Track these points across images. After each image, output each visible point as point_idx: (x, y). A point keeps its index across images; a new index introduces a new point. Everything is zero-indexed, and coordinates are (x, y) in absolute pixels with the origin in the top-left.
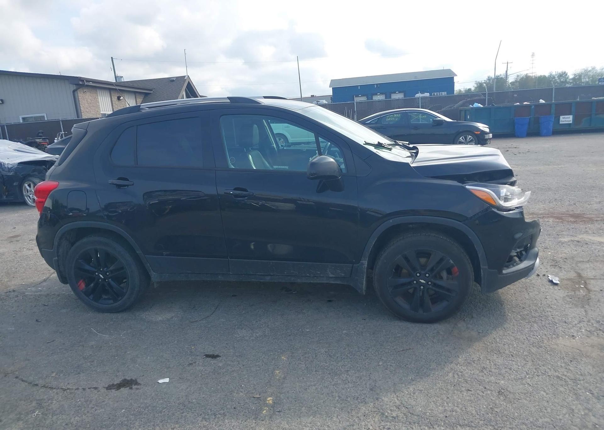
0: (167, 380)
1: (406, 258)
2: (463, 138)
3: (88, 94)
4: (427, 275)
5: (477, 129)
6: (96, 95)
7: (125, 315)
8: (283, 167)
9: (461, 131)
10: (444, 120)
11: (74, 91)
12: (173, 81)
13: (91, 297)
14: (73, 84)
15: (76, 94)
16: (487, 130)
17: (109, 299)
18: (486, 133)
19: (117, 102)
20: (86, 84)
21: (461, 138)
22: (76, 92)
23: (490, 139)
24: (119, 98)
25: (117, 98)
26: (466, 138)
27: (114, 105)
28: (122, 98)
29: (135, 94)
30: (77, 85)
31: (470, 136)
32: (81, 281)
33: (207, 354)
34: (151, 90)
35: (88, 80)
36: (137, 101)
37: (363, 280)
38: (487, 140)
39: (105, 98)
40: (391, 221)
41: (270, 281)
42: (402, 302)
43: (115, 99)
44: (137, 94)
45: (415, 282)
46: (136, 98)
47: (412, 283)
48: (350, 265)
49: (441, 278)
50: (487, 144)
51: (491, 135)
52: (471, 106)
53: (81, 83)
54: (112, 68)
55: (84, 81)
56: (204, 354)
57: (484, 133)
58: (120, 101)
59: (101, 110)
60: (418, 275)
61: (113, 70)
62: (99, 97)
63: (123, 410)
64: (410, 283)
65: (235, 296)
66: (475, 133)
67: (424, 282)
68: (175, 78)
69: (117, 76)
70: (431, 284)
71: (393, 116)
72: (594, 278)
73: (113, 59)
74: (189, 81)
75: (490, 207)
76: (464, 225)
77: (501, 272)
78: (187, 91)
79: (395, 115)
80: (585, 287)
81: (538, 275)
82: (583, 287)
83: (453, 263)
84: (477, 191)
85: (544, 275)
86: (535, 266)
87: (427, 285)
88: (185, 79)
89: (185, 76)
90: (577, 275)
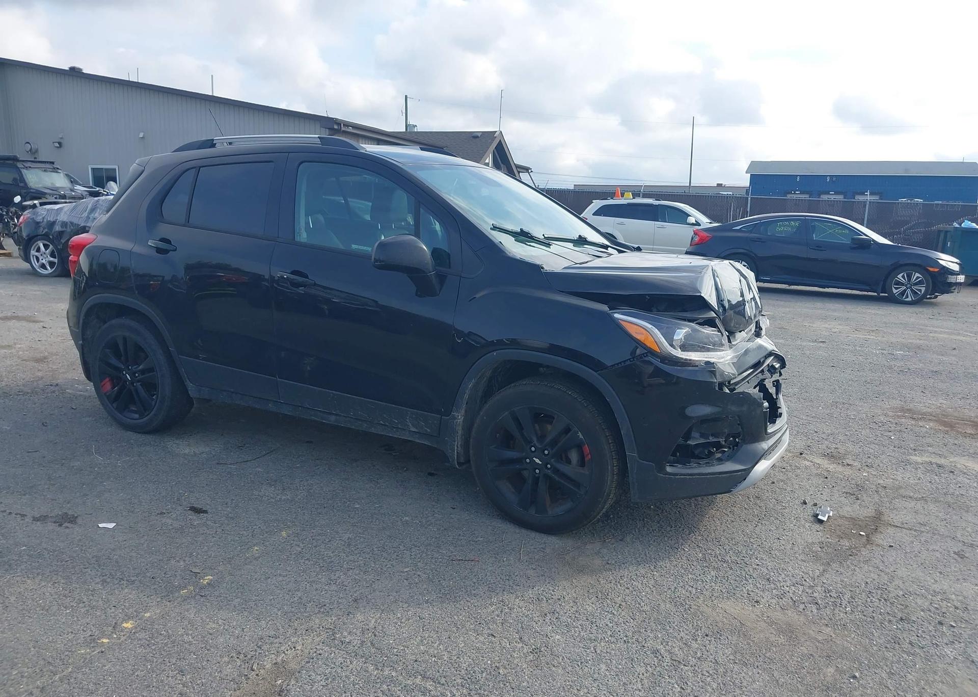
0: (111, 526)
1: (517, 420)
2: (903, 277)
4: (546, 452)
5: (935, 263)
7: (149, 438)
8: (365, 248)
9: (901, 263)
10: (873, 240)
12: (477, 137)
13: (115, 405)
14: (326, 128)
16: (956, 268)
17: (135, 412)
18: (953, 273)
20: (343, 129)
21: (900, 276)
23: (960, 284)
26: (909, 277)
30: (332, 129)
31: (917, 275)
32: (108, 379)
33: (195, 506)
35: (347, 124)
37: (453, 443)
38: (951, 285)
40: (495, 354)
41: (336, 424)
42: (507, 490)
45: (528, 460)
47: (524, 461)
48: (438, 416)
49: (569, 461)
50: (952, 292)
51: (961, 278)
52: (956, 225)
53: (336, 127)
54: (404, 111)
55: (341, 124)
56: (189, 505)
57: (946, 271)
60: (533, 449)
61: (404, 115)
63: (24, 548)
64: (520, 461)
65: (311, 442)
66: (928, 270)
67: (540, 463)
68: (481, 133)
69: (408, 123)
70: (550, 468)
71: (789, 224)
72: (900, 526)
73: (408, 99)
74: (500, 140)
75: (648, 354)
76: (600, 377)
77: (662, 469)
78: (497, 154)
79: (793, 222)
80: (867, 536)
81: (805, 503)
82: (863, 535)
83: (582, 437)
84: (629, 324)
85: (815, 505)
86: (750, 474)
87: (545, 469)
88: (495, 136)
89: (496, 132)
90: (874, 515)
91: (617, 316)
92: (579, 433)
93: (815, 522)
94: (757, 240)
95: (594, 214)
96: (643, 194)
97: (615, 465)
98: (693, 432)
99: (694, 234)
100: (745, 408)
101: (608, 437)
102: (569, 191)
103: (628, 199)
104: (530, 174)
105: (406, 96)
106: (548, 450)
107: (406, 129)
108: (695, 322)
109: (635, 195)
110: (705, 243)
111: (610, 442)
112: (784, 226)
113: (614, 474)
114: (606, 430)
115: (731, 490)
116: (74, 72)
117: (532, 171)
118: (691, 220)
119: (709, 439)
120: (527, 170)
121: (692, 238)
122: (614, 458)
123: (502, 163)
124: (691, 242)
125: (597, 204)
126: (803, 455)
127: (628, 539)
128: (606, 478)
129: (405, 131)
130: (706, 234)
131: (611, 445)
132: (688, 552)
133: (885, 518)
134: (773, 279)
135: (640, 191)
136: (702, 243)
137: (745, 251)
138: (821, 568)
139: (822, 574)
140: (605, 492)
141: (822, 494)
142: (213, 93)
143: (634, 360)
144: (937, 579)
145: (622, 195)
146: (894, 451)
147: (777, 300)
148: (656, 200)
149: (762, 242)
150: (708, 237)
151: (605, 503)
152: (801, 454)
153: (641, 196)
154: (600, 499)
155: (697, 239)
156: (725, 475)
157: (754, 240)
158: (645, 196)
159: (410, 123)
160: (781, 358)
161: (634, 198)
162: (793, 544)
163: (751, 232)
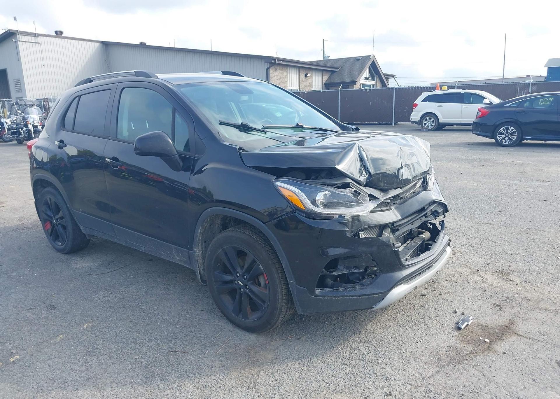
3: (279, 71)
4: (245, 277)
6: (286, 72)
11: (267, 69)
12: (359, 60)
13: (51, 237)
14: (268, 63)
15: (269, 71)
17: (60, 242)
19: (304, 79)
20: (277, 62)
22: (269, 69)
24: (306, 75)
25: (304, 75)
27: (300, 81)
28: (308, 75)
29: (322, 72)
30: (271, 63)
32: (48, 223)
34: (338, 68)
35: (279, 59)
36: (324, 78)
37: (197, 268)
39: (294, 75)
42: (228, 301)
43: (302, 75)
44: (324, 72)
45: (236, 282)
46: (322, 75)
47: (234, 283)
48: (187, 250)
53: (273, 62)
55: (276, 60)
58: (307, 78)
59: (289, 85)
60: (238, 275)
61: (323, 50)
62: (288, 74)
64: (232, 282)
67: (242, 284)
68: (362, 57)
69: (325, 55)
70: (248, 288)
71: (548, 99)
72: (523, 335)
73: (324, 41)
74: (373, 60)
75: (297, 211)
76: (266, 227)
77: (313, 292)
78: (372, 69)
79: (551, 98)
80: (491, 343)
81: (456, 312)
82: (487, 342)
83: (262, 268)
84: (284, 189)
85: (463, 314)
86: (387, 296)
87: (245, 288)
88: (370, 58)
89: (371, 56)
90: (506, 324)
91: (278, 183)
92: (260, 265)
93: (455, 329)
94: (521, 112)
95: (422, 101)
96: (457, 86)
97: (283, 288)
98: (338, 266)
99: (479, 111)
100: (375, 249)
101: (278, 269)
102: (410, 88)
103: (445, 90)
104: (395, 79)
105: (323, 40)
106: (245, 275)
107: (324, 59)
108: (335, 186)
109: (449, 88)
110: (485, 116)
111: (279, 272)
112: (545, 101)
113: (283, 295)
114: (277, 264)
115: (373, 307)
116: (143, 45)
117: (396, 77)
118: (486, 101)
119: (351, 271)
120: (393, 76)
121: (478, 113)
122: (282, 283)
123: (375, 74)
124: (477, 116)
125: (424, 95)
126: (479, 272)
127: (303, 339)
128: (278, 297)
129: (323, 59)
130: (486, 110)
131: (280, 274)
132: (340, 350)
133: (514, 327)
134: (533, 138)
135: (455, 85)
136: (483, 116)
137: (512, 120)
138: (436, 370)
139: (432, 376)
140: (278, 307)
141: (474, 305)
142: (211, 49)
143: (287, 215)
144: (527, 386)
145: (441, 88)
146: (555, 268)
147: (533, 152)
148: (463, 90)
149: (525, 113)
150: (487, 112)
151: (279, 314)
152: (478, 271)
153: (456, 88)
154: (276, 312)
155: (480, 114)
156: (364, 297)
157: (520, 113)
158: (459, 87)
159: (326, 55)
160: (444, 205)
161: (448, 90)
162: (426, 347)
163: (517, 107)
